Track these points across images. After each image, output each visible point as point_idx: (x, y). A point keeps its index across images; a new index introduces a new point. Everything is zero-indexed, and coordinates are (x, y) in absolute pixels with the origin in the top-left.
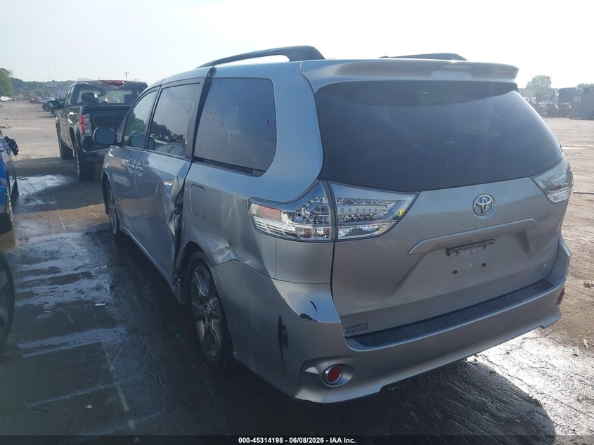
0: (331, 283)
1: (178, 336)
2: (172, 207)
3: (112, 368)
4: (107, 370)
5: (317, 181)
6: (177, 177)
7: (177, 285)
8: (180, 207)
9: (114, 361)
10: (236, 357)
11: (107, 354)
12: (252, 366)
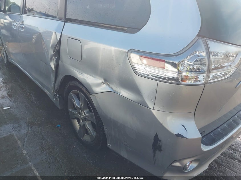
0: (195, 112)
1: (59, 125)
2: (51, 52)
3: (25, 152)
4: (22, 154)
5: (197, 38)
6: (55, 33)
7: (56, 99)
8: (58, 52)
9: (25, 146)
10: (110, 148)
11: (19, 142)
12: (124, 154)
